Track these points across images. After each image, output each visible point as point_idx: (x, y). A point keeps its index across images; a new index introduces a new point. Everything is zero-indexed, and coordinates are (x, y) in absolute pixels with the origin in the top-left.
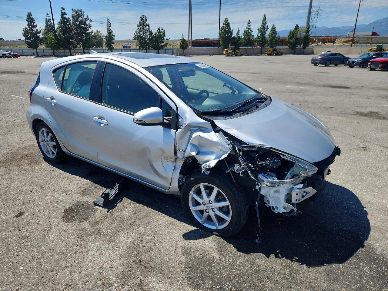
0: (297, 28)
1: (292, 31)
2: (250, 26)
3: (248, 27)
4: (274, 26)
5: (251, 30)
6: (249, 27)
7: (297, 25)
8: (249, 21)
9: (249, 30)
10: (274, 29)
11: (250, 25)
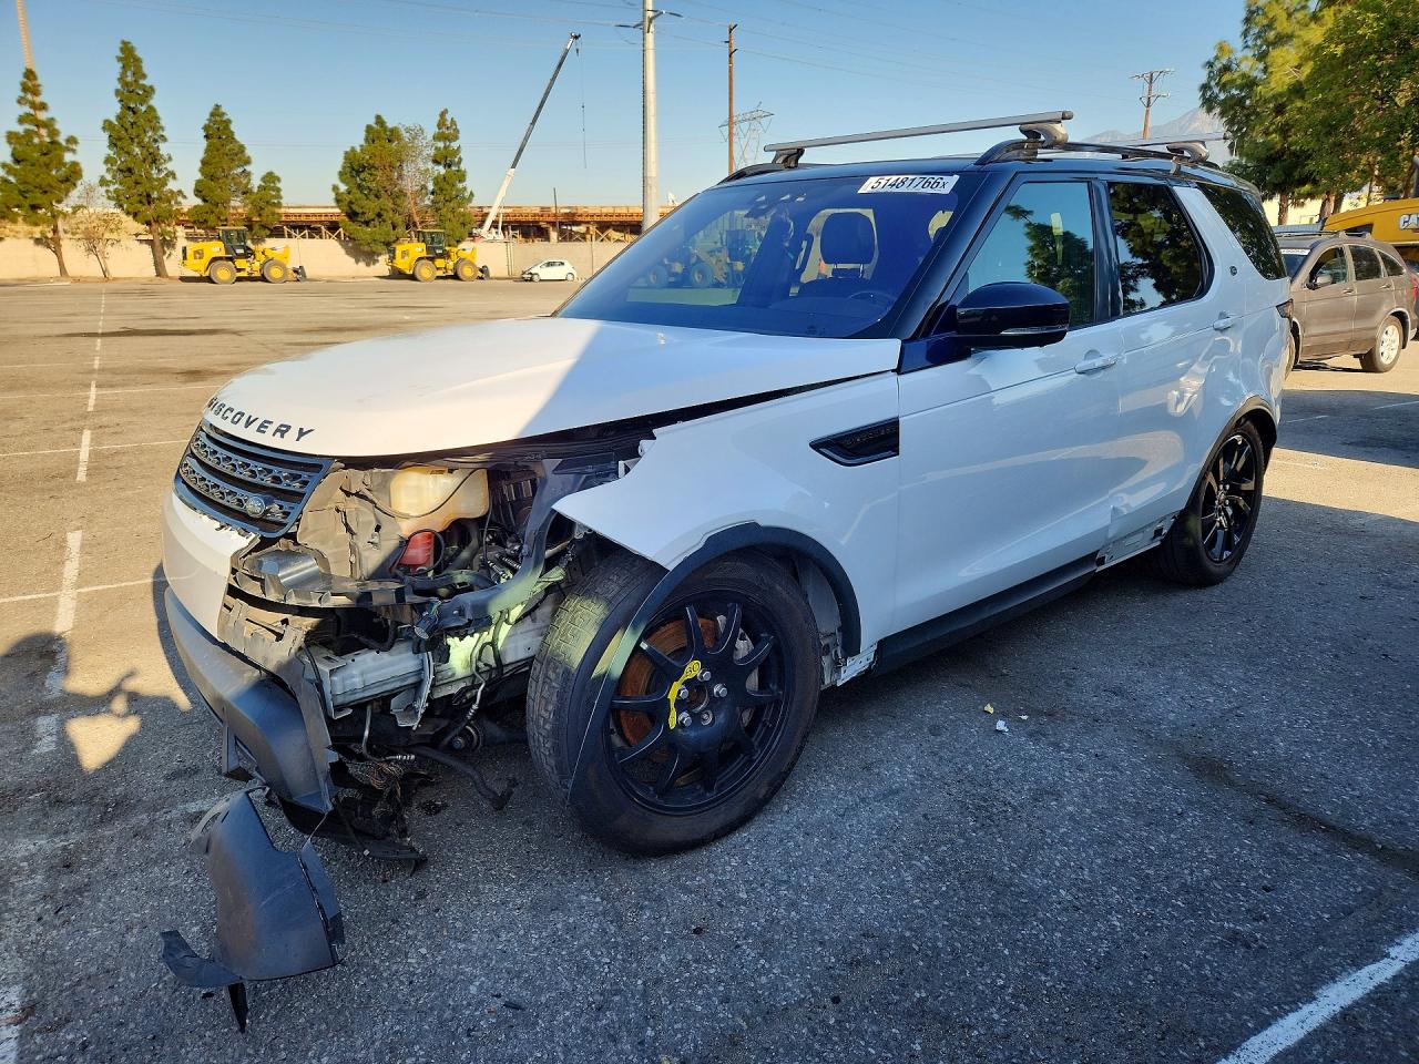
0: (380, 133)
1: (358, 150)
2: (43, 107)
3: (27, 109)
4: (216, 113)
5: (54, 133)
6: (42, 116)
7: (379, 120)
8: (30, 74)
9: (43, 132)
10: (218, 132)
11: (38, 100)
